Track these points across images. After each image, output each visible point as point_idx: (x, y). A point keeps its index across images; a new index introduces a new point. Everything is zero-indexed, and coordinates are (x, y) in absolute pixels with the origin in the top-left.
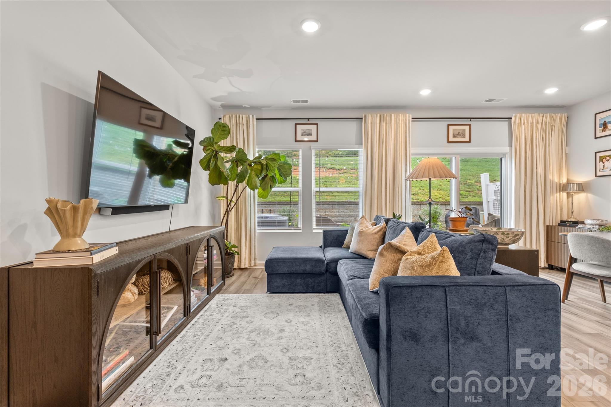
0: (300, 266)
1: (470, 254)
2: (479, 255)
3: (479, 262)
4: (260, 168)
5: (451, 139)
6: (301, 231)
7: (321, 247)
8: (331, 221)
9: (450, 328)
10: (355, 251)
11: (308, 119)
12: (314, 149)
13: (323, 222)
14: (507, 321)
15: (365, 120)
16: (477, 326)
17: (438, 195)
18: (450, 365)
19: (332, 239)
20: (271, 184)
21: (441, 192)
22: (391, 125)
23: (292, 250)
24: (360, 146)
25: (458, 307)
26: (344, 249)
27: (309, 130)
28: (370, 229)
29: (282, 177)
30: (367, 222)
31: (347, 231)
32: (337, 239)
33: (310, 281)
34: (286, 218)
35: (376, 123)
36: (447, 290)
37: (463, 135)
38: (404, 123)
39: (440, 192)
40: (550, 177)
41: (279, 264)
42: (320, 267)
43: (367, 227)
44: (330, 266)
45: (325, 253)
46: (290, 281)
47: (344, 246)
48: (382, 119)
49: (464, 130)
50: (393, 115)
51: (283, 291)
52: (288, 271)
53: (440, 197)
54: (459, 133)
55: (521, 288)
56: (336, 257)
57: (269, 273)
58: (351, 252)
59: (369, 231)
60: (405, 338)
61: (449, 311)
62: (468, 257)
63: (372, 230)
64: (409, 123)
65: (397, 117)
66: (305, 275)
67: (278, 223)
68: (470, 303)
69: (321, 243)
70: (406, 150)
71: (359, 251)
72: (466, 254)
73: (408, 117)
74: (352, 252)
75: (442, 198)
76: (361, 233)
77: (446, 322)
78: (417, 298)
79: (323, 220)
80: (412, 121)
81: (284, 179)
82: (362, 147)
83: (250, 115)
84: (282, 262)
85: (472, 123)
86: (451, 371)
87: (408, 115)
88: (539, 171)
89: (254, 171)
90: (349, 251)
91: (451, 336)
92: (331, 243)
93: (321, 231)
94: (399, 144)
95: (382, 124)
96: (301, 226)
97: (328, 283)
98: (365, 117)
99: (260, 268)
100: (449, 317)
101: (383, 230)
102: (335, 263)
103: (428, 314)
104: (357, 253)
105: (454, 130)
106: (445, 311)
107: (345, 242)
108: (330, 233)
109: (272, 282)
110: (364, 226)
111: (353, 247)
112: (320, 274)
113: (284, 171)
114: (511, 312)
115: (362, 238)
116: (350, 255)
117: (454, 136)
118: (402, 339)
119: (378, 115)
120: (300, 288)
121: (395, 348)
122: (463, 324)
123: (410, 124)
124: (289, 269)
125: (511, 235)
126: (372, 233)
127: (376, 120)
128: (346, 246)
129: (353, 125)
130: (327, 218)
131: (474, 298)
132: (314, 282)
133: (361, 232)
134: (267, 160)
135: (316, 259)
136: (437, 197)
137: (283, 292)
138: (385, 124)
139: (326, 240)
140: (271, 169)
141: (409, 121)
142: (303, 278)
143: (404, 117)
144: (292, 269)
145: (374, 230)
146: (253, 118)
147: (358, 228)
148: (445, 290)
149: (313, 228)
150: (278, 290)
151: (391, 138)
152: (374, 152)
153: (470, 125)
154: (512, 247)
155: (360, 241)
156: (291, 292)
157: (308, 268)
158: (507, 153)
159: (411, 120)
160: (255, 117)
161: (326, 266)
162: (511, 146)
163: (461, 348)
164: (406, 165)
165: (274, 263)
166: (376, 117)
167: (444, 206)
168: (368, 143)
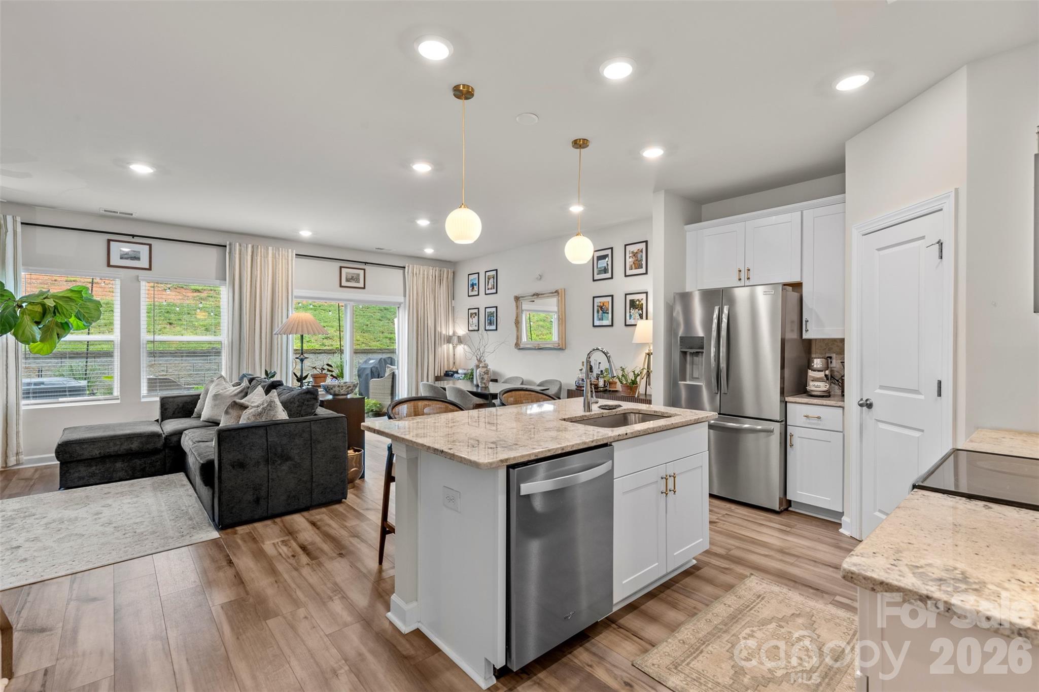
0: (121, 444)
1: (297, 403)
2: (303, 403)
3: (303, 408)
4: (39, 310)
5: (344, 283)
6: (118, 401)
7: (157, 421)
8: (176, 384)
9: (269, 455)
10: (208, 419)
11: (133, 236)
12: (144, 280)
13: (160, 386)
14: (311, 444)
15: (230, 249)
16: (290, 450)
17: (361, 339)
18: (270, 480)
19: (175, 407)
20: (59, 332)
21: (366, 334)
22: (268, 260)
23: (107, 427)
24: (223, 282)
25: (276, 439)
26: (193, 419)
27: (134, 251)
28: (229, 390)
29: (80, 320)
30: (227, 382)
31: (200, 395)
32: (183, 408)
33: (138, 462)
34: (83, 383)
35: (247, 255)
36: (268, 428)
37: (357, 280)
38: (285, 259)
39: (364, 335)
40: (439, 329)
41: (84, 447)
42: (154, 443)
43: (226, 389)
44: (170, 440)
45: (162, 426)
46: (103, 467)
47: (194, 415)
48: (255, 250)
49: (358, 275)
50: (270, 248)
51: (92, 481)
52: (100, 453)
53: (363, 343)
54: (352, 277)
55: (321, 421)
56: (180, 429)
57: (63, 461)
58: (203, 421)
59: (227, 393)
60: (233, 467)
61: (269, 443)
62: (296, 405)
63: (231, 391)
64: (292, 260)
65: (276, 251)
66: (130, 455)
67: (70, 391)
68: (285, 435)
69: (157, 415)
70: (288, 293)
71: (212, 418)
72: (295, 404)
73: (291, 253)
74: (205, 420)
75: (366, 344)
76: (216, 397)
77: (267, 451)
78: (244, 436)
79: (160, 383)
80: (296, 257)
81: (86, 324)
82: (226, 284)
83: (8, 217)
84: (90, 443)
85: (367, 267)
86: (270, 484)
87: (290, 250)
88: (429, 324)
89: (29, 315)
90: (201, 420)
91: (271, 460)
92: (173, 414)
93: (158, 399)
94: (279, 284)
95: (255, 257)
96: (119, 394)
97: (167, 461)
98: (230, 244)
99: (31, 467)
100: (269, 447)
101: (245, 391)
102: (178, 435)
103: (253, 447)
104: (211, 421)
105: (347, 273)
106: (266, 443)
107: (196, 410)
108: (171, 400)
109: (70, 473)
110: (222, 387)
111: (205, 415)
112: (156, 451)
113: (84, 312)
114: (314, 437)
115: (217, 402)
116: (201, 424)
117: (347, 280)
118: (231, 468)
119: (250, 246)
120: (121, 474)
121: (225, 475)
122: (279, 450)
123: (294, 261)
124: (102, 451)
125: (344, 387)
126: (231, 395)
127: (247, 252)
128: (198, 414)
129: (214, 252)
130: (169, 379)
131: (288, 431)
132: (145, 463)
133: (217, 395)
134: (56, 299)
135: (148, 433)
136: (359, 342)
137: (91, 483)
138: (259, 257)
139: (166, 409)
140: (63, 313)
141: (292, 257)
142: (126, 461)
143: (285, 252)
144: (108, 450)
145: (233, 391)
146: (14, 221)
147: (212, 390)
148: (266, 428)
149: (142, 395)
150: (81, 483)
151: (268, 276)
152: (243, 293)
153: (364, 270)
154: (349, 396)
155: (215, 405)
156: (106, 481)
157: (135, 446)
158: (402, 303)
159: (294, 256)
160: (19, 219)
161: (164, 441)
162: (405, 296)
163: (278, 467)
164: (288, 310)
165: (74, 445)
166: (247, 247)
167: (366, 355)
168: (234, 279)
